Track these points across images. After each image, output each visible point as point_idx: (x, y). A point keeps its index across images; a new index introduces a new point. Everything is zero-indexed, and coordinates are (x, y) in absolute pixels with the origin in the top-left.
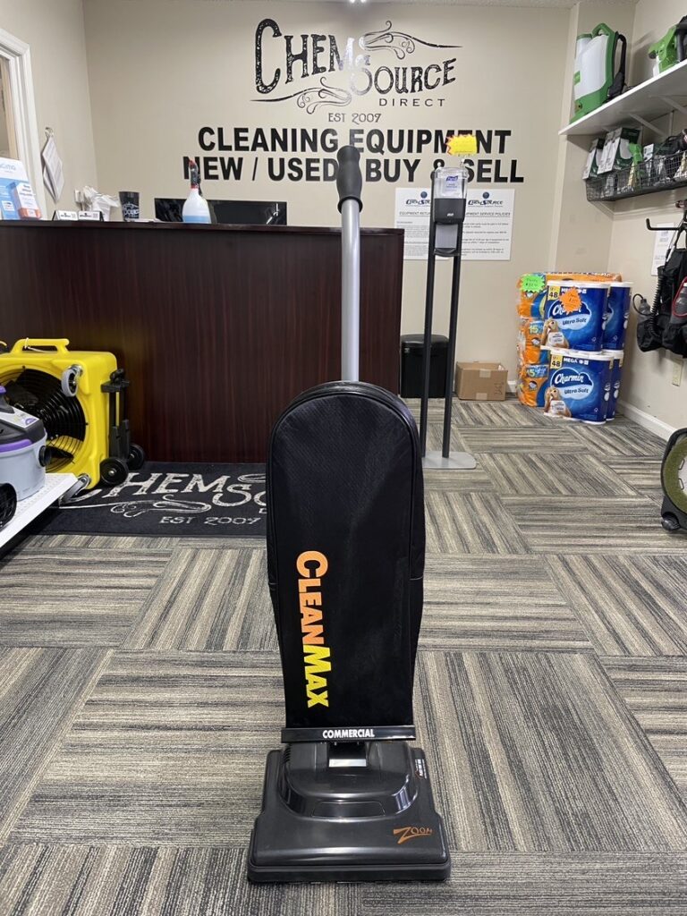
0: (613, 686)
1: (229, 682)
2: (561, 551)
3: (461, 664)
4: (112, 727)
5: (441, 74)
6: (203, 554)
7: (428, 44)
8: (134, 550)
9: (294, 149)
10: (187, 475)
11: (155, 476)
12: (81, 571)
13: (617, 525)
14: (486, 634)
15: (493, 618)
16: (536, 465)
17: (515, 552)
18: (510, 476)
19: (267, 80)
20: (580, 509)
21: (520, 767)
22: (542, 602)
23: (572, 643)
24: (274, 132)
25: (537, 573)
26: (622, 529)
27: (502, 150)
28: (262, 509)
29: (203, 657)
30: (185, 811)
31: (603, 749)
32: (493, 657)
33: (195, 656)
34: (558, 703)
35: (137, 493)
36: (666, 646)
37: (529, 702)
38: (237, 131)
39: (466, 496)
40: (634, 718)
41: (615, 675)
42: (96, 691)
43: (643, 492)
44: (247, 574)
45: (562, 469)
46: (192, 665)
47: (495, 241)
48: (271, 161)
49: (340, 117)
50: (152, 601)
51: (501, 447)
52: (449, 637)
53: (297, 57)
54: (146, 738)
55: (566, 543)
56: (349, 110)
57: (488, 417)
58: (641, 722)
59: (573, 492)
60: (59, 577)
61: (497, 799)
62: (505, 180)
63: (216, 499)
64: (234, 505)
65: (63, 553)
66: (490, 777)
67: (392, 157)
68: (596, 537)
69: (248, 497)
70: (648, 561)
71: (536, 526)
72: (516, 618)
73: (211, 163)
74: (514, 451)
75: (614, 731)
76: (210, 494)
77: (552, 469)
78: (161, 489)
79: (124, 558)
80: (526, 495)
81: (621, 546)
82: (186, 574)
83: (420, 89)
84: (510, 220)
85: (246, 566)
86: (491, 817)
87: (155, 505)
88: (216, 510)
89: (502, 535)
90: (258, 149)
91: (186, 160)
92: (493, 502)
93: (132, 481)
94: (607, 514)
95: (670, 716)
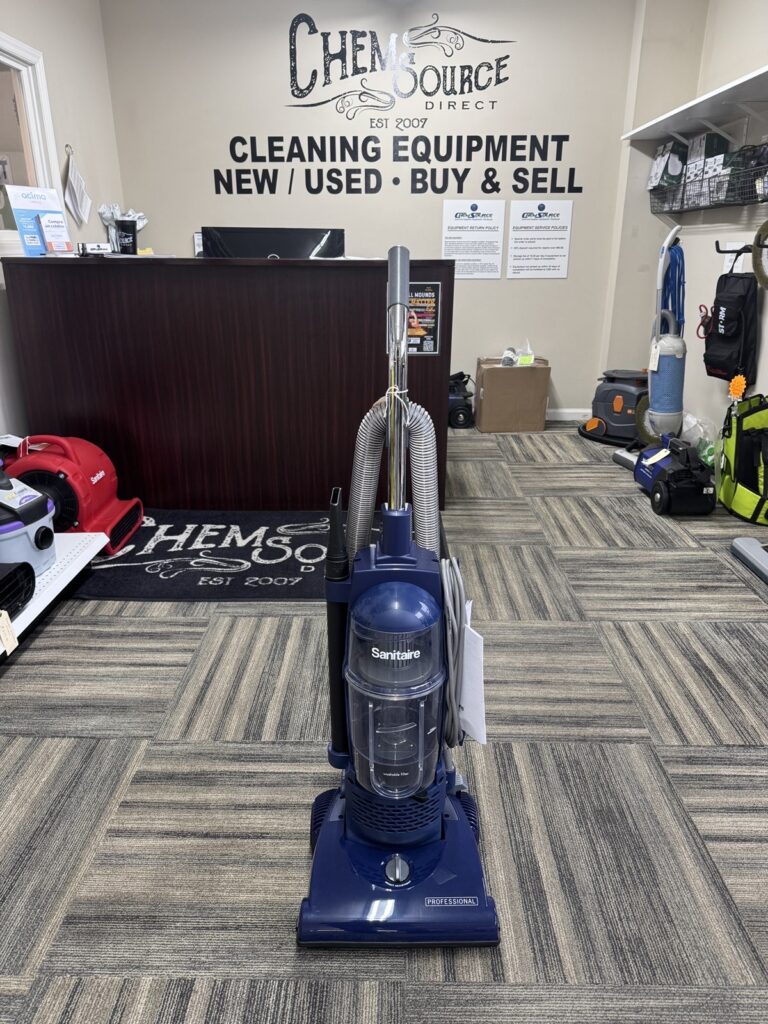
0: (669, 783)
1: (267, 780)
2: (617, 617)
3: (511, 758)
4: (147, 833)
5: (493, 73)
6: (241, 623)
7: (479, 40)
8: (169, 618)
9: (333, 159)
10: (223, 527)
11: (190, 528)
12: (114, 645)
13: (677, 584)
14: (537, 720)
15: (546, 700)
16: (591, 511)
17: (568, 618)
18: (564, 525)
19: (303, 82)
20: (637, 565)
21: (571, 882)
22: (597, 680)
23: (627, 730)
24: (311, 140)
25: (591, 644)
26: (682, 590)
27: (559, 158)
28: (303, 567)
29: (241, 749)
30: (223, 935)
31: (659, 861)
32: (545, 748)
33: (232, 749)
34: (612, 804)
35: (172, 550)
36: (726, 734)
37: (582, 803)
38: (271, 140)
39: (517, 550)
40: (692, 822)
41: (672, 770)
42: (130, 791)
43: (704, 543)
44: (287, 647)
45: (619, 515)
46: (230, 759)
47: (551, 257)
48: (308, 172)
49: (381, 123)
50: (188, 681)
51: (554, 489)
52: (498, 724)
53: (335, 57)
54: (181, 846)
55: (622, 607)
56: (391, 116)
57: (540, 451)
58: (698, 827)
59: (630, 544)
60: (92, 652)
61: (547, 920)
62: (561, 190)
63: (255, 554)
64: (274, 562)
65: (95, 624)
66: (540, 893)
67: (440, 166)
68: (655, 599)
69: (289, 552)
70: (709, 630)
71: (591, 586)
72: (569, 701)
73: (244, 176)
74: (567, 494)
75: (670, 839)
76: (249, 548)
77: (608, 514)
78: (198, 545)
79: (159, 629)
80: (580, 548)
81: (681, 610)
82: (224, 647)
83: (470, 90)
84: (566, 234)
85: (286, 637)
86: (540, 942)
87: (192, 563)
88: (257, 569)
89: (555, 600)
90: (294, 159)
91: (217, 173)
92: (545, 557)
93: (167, 534)
94: (666, 571)
95: (730, 819)
